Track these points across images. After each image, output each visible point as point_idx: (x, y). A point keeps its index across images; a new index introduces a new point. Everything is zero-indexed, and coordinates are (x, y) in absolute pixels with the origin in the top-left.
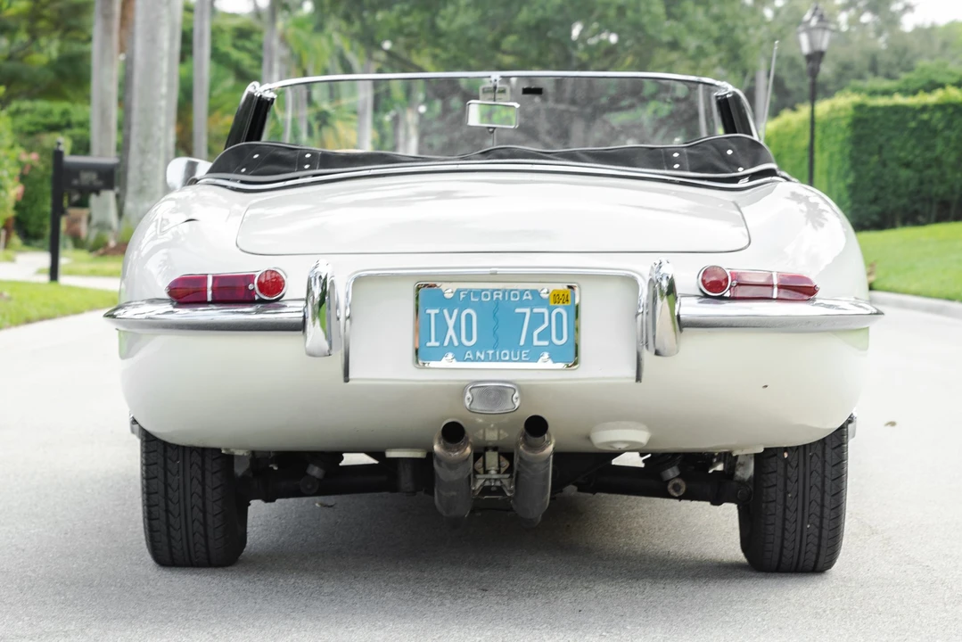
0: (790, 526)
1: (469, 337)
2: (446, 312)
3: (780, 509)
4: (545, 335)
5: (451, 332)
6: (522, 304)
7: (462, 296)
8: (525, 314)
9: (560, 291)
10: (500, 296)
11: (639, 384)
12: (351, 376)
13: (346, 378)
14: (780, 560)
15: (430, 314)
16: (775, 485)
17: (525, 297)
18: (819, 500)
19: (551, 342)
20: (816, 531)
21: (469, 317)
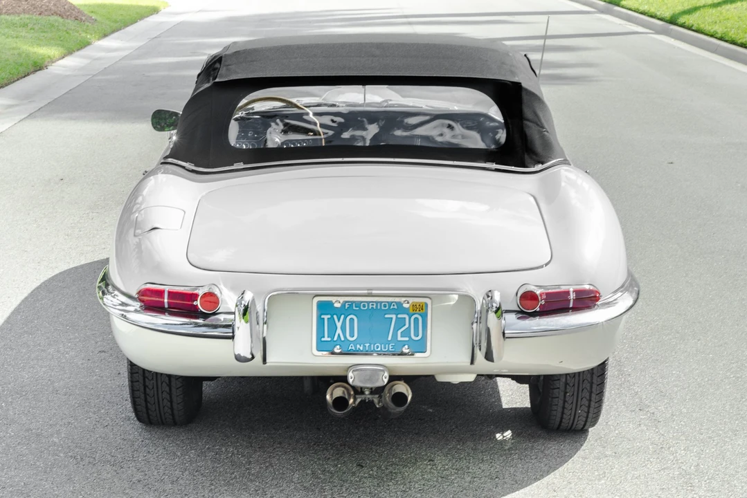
0: (567, 412)
1: (352, 335)
2: (335, 317)
3: (561, 402)
4: (405, 334)
5: (339, 331)
6: (390, 311)
7: (347, 306)
8: (392, 318)
9: (417, 303)
10: (374, 306)
11: (473, 366)
12: (267, 361)
13: (264, 360)
14: (560, 425)
15: (324, 319)
16: (558, 388)
17: (392, 307)
18: (588, 397)
19: (410, 337)
20: (585, 415)
21: (352, 320)
